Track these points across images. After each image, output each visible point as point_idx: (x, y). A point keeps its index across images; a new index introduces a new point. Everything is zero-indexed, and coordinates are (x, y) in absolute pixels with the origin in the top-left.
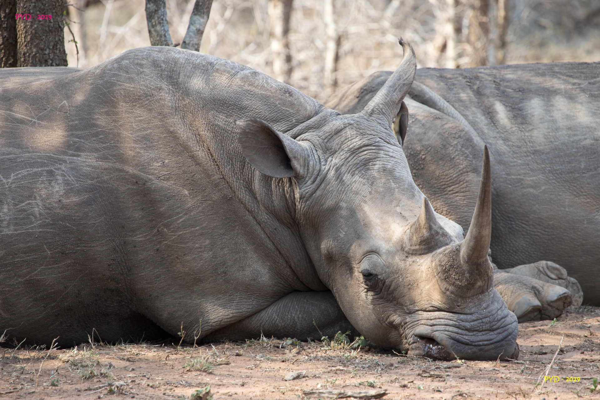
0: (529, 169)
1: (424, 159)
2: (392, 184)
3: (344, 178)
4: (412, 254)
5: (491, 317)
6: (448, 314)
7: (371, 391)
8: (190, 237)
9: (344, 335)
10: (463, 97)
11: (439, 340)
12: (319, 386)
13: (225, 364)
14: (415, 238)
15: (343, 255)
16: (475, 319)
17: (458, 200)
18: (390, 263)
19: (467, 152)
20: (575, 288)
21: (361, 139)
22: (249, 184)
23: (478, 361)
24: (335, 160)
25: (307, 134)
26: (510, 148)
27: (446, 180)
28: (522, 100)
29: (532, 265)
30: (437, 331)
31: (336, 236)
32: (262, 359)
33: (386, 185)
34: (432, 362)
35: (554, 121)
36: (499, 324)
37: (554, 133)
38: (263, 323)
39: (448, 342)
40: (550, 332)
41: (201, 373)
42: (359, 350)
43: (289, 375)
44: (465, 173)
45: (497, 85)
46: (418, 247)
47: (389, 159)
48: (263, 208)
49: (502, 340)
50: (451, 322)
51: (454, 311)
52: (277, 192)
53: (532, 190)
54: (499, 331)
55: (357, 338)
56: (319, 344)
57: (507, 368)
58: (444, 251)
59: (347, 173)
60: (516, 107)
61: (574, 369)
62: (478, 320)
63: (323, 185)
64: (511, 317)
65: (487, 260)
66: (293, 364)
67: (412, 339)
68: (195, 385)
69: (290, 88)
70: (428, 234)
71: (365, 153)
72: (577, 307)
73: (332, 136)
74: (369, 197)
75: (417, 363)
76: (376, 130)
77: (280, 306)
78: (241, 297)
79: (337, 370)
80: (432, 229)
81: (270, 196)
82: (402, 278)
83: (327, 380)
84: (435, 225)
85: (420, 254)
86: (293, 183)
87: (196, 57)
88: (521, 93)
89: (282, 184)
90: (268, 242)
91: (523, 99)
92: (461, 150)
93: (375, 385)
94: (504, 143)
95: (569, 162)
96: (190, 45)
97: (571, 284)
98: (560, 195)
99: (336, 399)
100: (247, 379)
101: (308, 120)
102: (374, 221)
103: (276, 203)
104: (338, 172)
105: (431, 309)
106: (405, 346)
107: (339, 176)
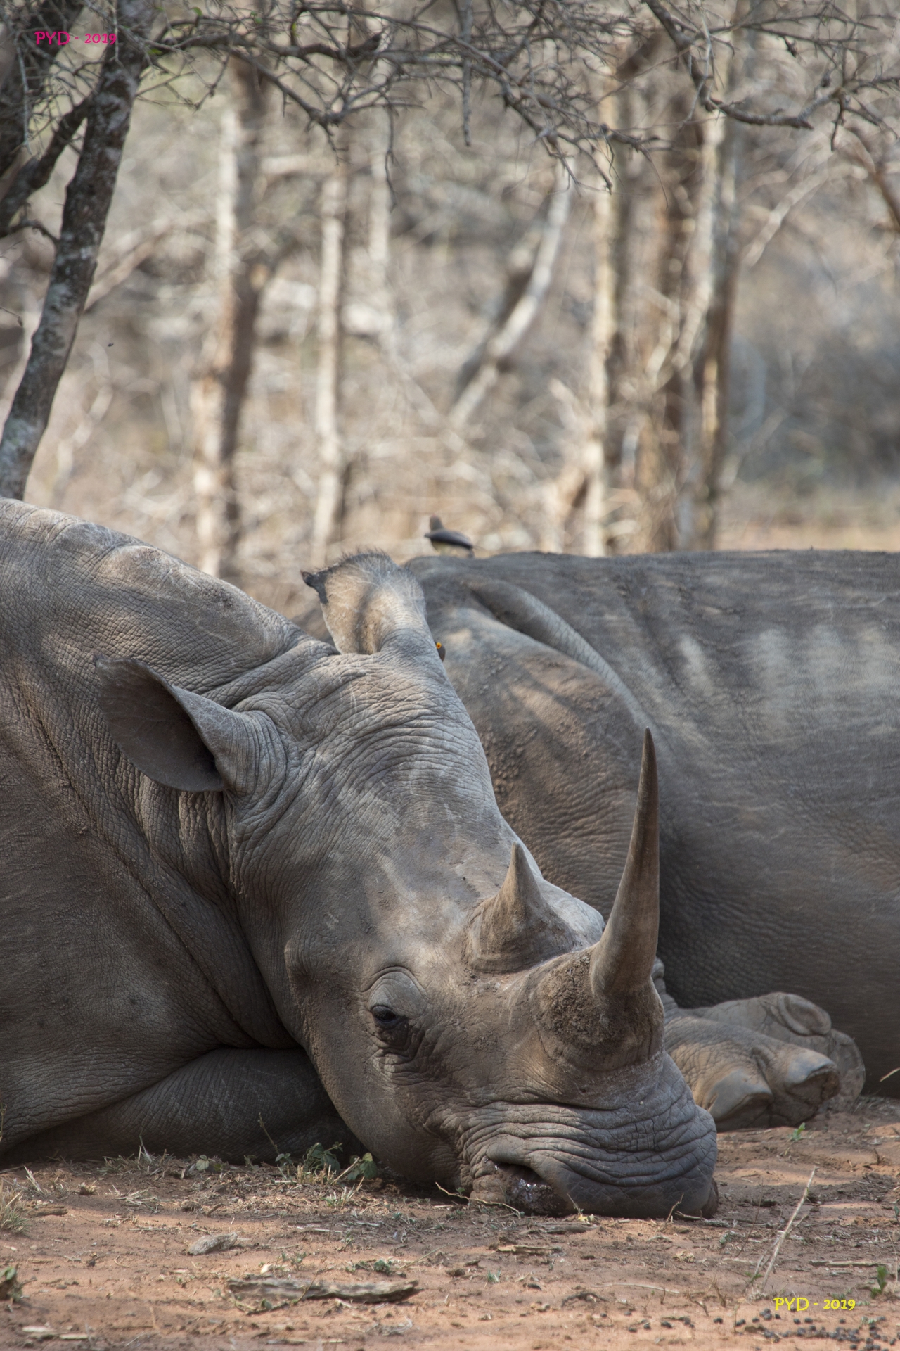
0: (752, 788)
1: (520, 756)
2: (449, 812)
3: (340, 797)
4: (485, 971)
5: (656, 1118)
6: (561, 1109)
7: (382, 1283)
9: (328, 1151)
10: (610, 621)
11: (541, 1171)
12: (264, 1270)
13: (54, 1213)
14: (492, 936)
15: (332, 971)
16: (622, 1121)
17: (594, 849)
18: (435, 990)
19: (616, 742)
20: (848, 1055)
21: (380, 711)
22: (128, 801)
24: (322, 756)
25: (260, 696)
26: (712, 741)
27: (569, 805)
28: (739, 633)
29: (755, 1000)
30: (538, 1149)
31: (319, 926)
32: (140, 1202)
33: (435, 815)
34: (522, 1217)
35: (809, 683)
36: (675, 1135)
37: (809, 710)
38: (147, 1118)
39: (560, 1177)
40: (788, 1155)
42: (360, 1186)
43: (198, 1244)
44: (610, 789)
45: (687, 599)
46: (499, 955)
47: (442, 755)
48: (157, 857)
49: (681, 1175)
50: (568, 1130)
51: (574, 1101)
52: (189, 822)
53: (756, 835)
54: (672, 1153)
55: (357, 1160)
56: (271, 1170)
57: (688, 1235)
58: (556, 966)
59: (346, 785)
60: (727, 648)
61: (838, 1243)
62: (626, 1124)
63: (292, 811)
64: (701, 1120)
65: (648, 989)
66: (209, 1215)
67: (481, 1164)
69: (228, 589)
70: (522, 927)
71: (390, 741)
72: (850, 1098)
73: (317, 702)
74: (394, 840)
75: (489, 1221)
77: (186, 1079)
78: (101, 1058)
79: (307, 1232)
80: (530, 915)
81: (174, 830)
82: (462, 1025)
83: (284, 1257)
84: (538, 907)
85: (504, 973)
86: (227, 805)
87: (17, 513)
88: (737, 618)
89: (200, 805)
90: (166, 933)
91: (742, 632)
92: (602, 738)
93: (391, 1268)
94: (698, 727)
95: (840, 775)
96: (3, 484)
97: (838, 1047)
98: (818, 848)
99: (302, 1300)
100: (103, 1248)
101: (264, 663)
102: (405, 895)
103: (186, 847)
104: (327, 783)
105: (524, 1096)
106: (464, 1179)
107: (328, 792)
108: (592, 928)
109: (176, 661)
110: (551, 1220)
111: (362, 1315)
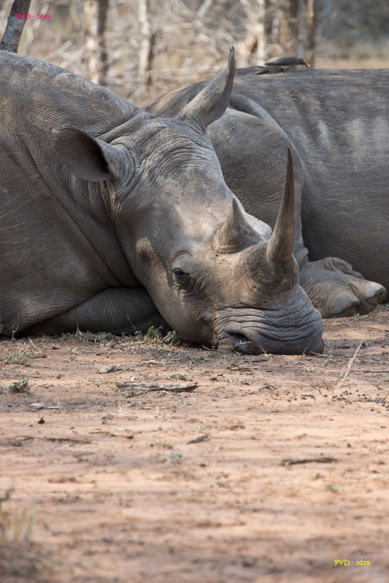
0: (345, 191)
1: (246, 168)
2: (204, 185)
3: (157, 180)
4: (222, 253)
5: (296, 313)
6: (256, 310)
7: (182, 384)
8: (9, 234)
9: (157, 330)
10: (288, 113)
11: (248, 336)
12: (132, 379)
13: (42, 357)
14: (224, 238)
15: (156, 254)
16: (282, 314)
18: (201, 262)
21: (174, 142)
22: (67, 184)
23: (285, 355)
24: (149, 162)
25: (122, 137)
26: (329, 170)
27: (267, 188)
28: (344, 121)
29: (320, 261)
30: (246, 327)
31: (150, 235)
32: (78, 352)
33: (198, 187)
34: (241, 355)
36: (304, 320)
38: (80, 318)
39: (256, 338)
40: (353, 327)
41: (19, 365)
42: (171, 344)
43: (103, 369)
45: (322, 103)
46: (227, 246)
47: (200, 161)
48: (80, 208)
49: (308, 336)
50: (259, 319)
51: (261, 307)
52: (93, 192)
53: (345, 213)
54: (304, 327)
55: (170, 333)
56: (133, 338)
57: (311, 361)
58: (252, 250)
59: (160, 175)
60: (338, 127)
61: (375, 363)
62: (284, 316)
63: (137, 187)
64: (316, 313)
65: (292, 258)
66: (108, 357)
67: (222, 334)
68: (13, 377)
69: (106, 91)
70: (237, 234)
71: (178, 155)
73: (146, 140)
74: (181, 198)
75: (227, 357)
76: (188, 133)
77: (95, 301)
78: (59, 293)
79: (150, 363)
80: (240, 228)
81: (86, 195)
82: (212, 276)
83: (140, 374)
84: (244, 225)
85: (230, 253)
86: (108, 185)
87: (15, 59)
88: (343, 112)
89: (97, 185)
90: (85, 240)
91: (345, 119)
92: (281, 158)
93: (186, 377)
94: (324, 164)
96: (9, 45)
98: (372, 219)
99: (149, 391)
100: (63, 371)
101: (123, 123)
102: (186, 221)
103: (92, 203)
104: (152, 174)
105: (240, 305)
106: (215, 341)
107: (152, 178)
108: (267, 233)
109: (85, 123)
110: (253, 356)
111: (174, 397)
